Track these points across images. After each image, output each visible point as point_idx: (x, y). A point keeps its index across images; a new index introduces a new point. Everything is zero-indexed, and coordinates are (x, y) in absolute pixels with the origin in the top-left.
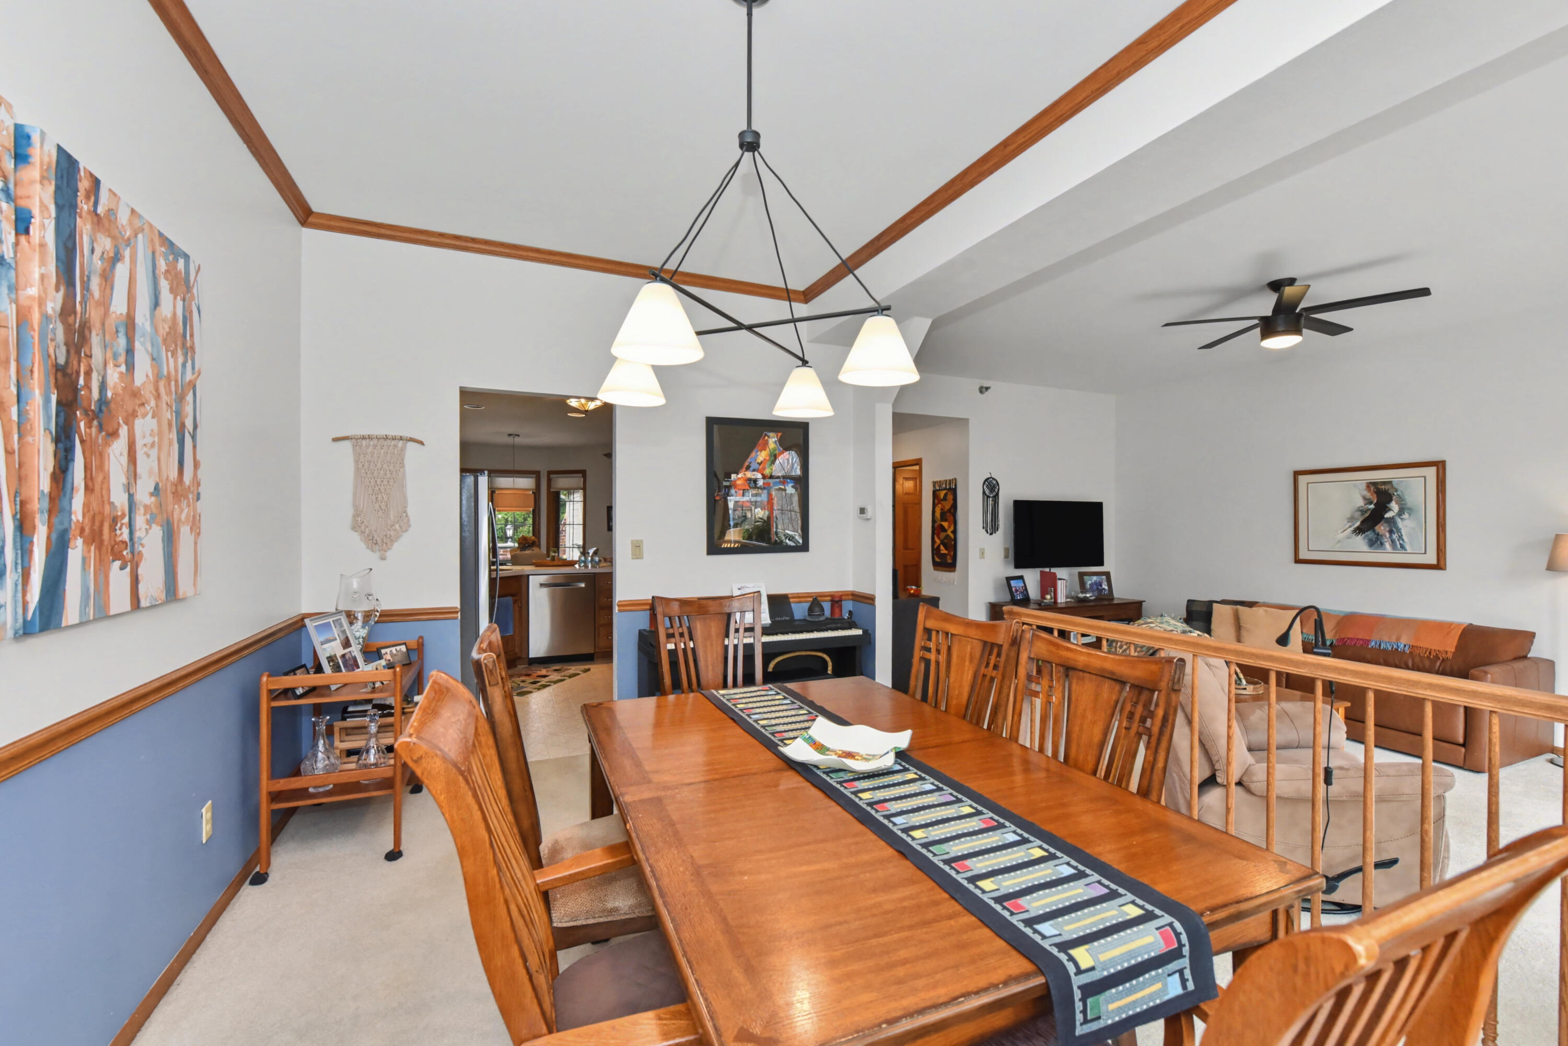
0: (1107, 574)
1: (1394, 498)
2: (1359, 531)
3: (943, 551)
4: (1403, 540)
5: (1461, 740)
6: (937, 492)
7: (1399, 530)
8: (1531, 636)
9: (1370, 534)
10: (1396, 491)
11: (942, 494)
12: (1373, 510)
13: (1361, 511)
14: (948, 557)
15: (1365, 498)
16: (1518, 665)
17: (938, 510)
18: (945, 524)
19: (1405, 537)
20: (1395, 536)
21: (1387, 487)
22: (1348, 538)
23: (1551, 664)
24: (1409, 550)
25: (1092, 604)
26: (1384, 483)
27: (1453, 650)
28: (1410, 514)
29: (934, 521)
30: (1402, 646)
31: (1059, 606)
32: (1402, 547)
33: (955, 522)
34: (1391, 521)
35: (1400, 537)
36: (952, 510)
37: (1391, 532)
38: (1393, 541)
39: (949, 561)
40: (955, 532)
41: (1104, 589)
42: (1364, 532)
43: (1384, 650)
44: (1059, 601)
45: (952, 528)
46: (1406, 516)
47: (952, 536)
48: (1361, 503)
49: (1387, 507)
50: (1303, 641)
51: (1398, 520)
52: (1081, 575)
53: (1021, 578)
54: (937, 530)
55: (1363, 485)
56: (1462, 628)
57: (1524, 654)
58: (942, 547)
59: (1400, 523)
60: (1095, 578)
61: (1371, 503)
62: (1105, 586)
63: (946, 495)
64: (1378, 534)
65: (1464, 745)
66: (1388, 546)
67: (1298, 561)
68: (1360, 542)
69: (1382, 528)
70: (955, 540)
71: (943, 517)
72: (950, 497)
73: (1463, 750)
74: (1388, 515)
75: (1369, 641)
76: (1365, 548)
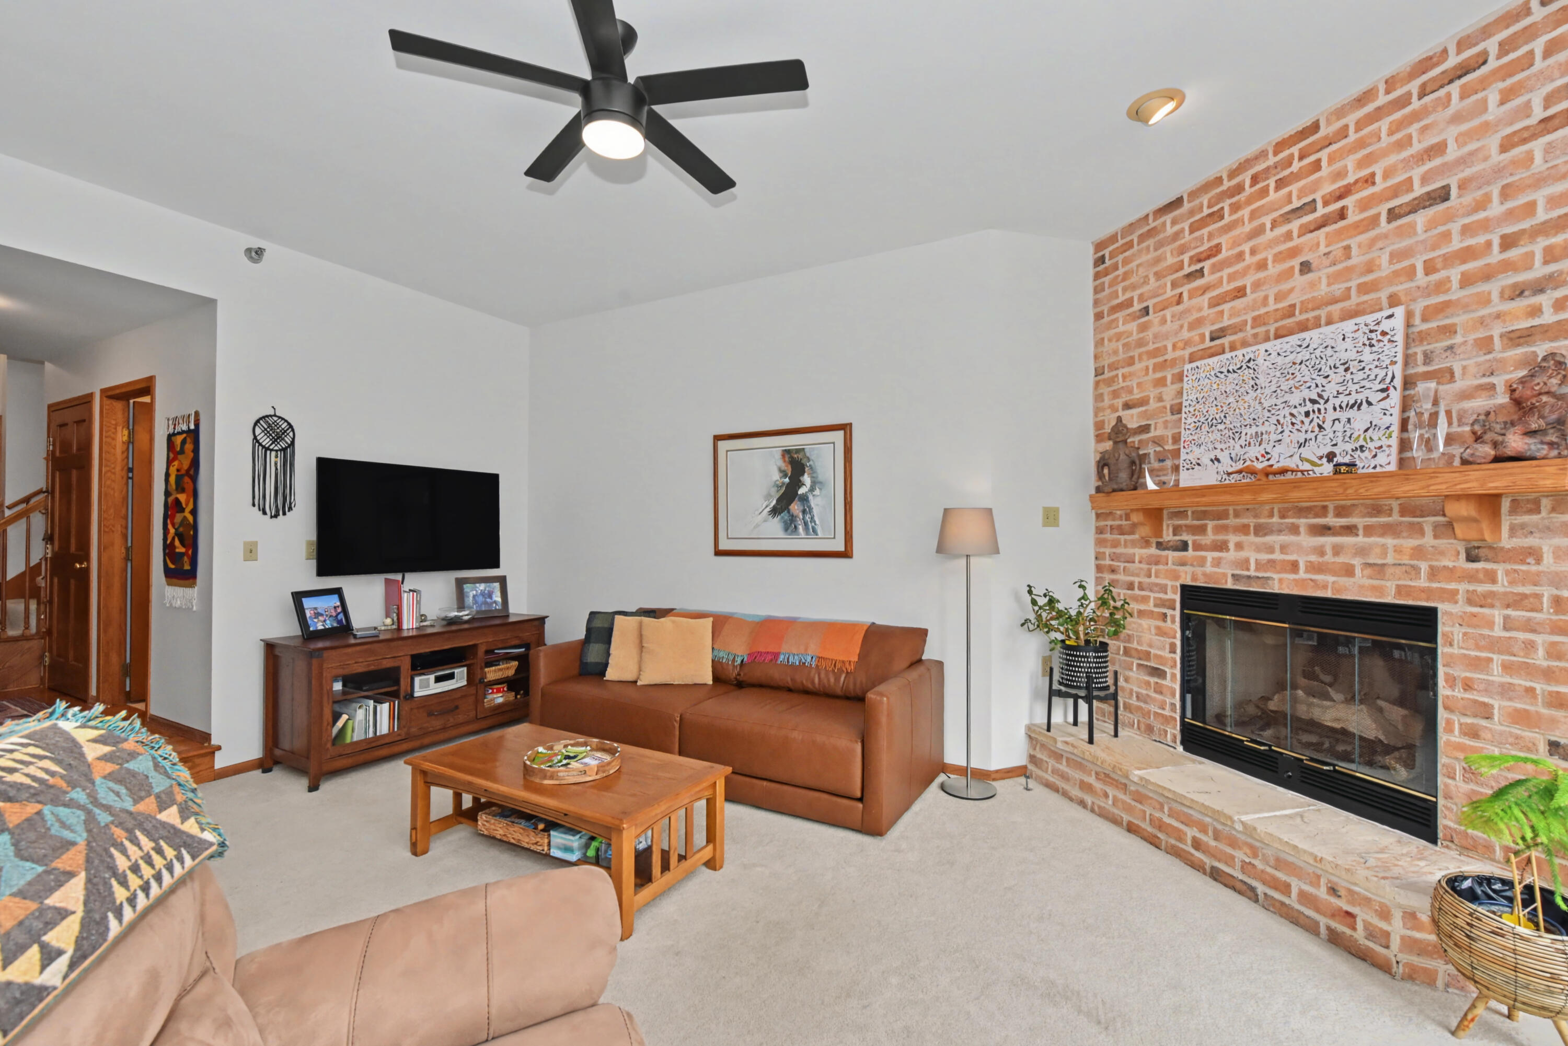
0: (502, 581)
1: (807, 469)
2: (775, 511)
3: (180, 549)
4: (815, 522)
5: (859, 794)
6: (173, 438)
7: (810, 509)
8: (922, 634)
9: (785, 515)
10: (809, 460)
11: (178, 440)
12: (788, 484)
13: (778, 486)
14: (186, 558)
15: (781, 471)
16: (914, 674)
17: (173, 471)
18: (182, 497)
19: (816, 519)
20: (808, 517)
21: (800, 456)
22: (765, 521)
23: (940, 664)
24: (820, 536)
25: (466, 626)
26: (798, 451)
27: (856, 659)
28: (820, 489)
29: (167, 493)
30: (809, 659)
31: (405, 634)
32: (814, 531)
33: (195, 495)
34: (804, 499)
35: (812, 518)
36: (192, 472)
37: (804, 512)
38: (806, 524)
39: (187, 567)
40: (194, 512)
41: (495, 602)
42: (780, 513)
43: (793, 665)
44: (405, 626)
45: (191, 506)
46: (817, 492)
47: (190, 518)
48: (776, 476)
49: (800, 481)
50: (713, 661)
51: (811, 497)
52: (460, 583)
53: (338, 592)
54: (172, 508)
55: (777, 454)
56: (865, 628)
57: (918, 658)
58: (177, 543)
59: (813, 502)
60: (482, 587)
61: (785, 476)
62: (497, 597)
63: (184, 442)
64: (792, 516)
65: (860, 800)
66: (801, 528)
67: (719, 553)
68: (775, 525)
69: (795, 508)
70: (195, 527)
71: (180, 488)
72: (189, 447)
73: (860, 805)
74: (801, 491)
75: (777, 655)
76: (781, 534)
